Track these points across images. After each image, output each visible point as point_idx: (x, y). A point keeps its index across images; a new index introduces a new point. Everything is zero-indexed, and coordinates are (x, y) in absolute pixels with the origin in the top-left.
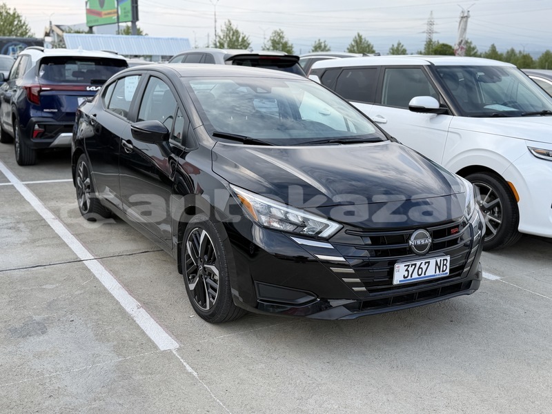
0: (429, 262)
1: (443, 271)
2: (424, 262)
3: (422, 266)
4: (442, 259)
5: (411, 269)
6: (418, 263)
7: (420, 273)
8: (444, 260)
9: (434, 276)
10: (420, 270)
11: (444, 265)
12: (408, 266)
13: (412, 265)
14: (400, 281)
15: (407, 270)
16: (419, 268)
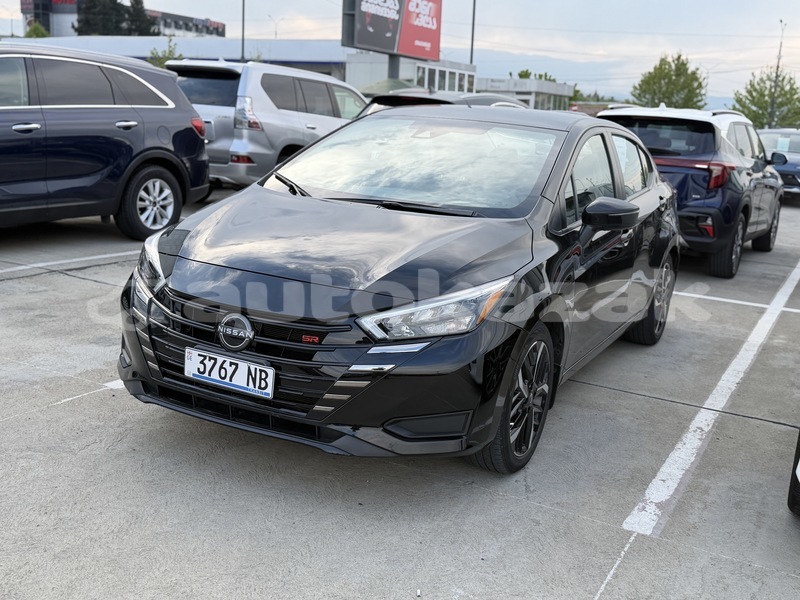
0: (237, 365)
1: (260, 387)
2: (228, 361)
3: (226, 365)
4: (258, 368)
5: (209, 364)
6: (220, 360)
7: (223, 375)
8: (261, 371)
9: (247, 389)
10: (223, 371)
11: (261, 379)
12: (205, 357)
13: (210, 358)
14: (194, 375)
15: (202, 362)
16: (221, 367)
